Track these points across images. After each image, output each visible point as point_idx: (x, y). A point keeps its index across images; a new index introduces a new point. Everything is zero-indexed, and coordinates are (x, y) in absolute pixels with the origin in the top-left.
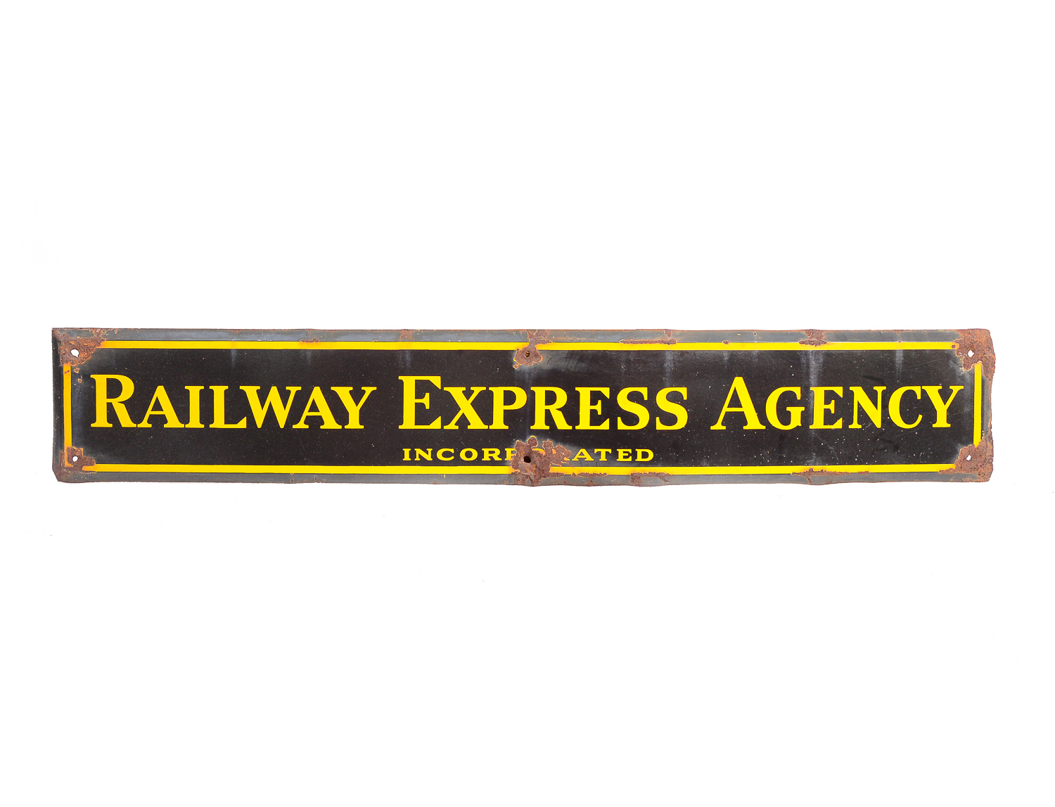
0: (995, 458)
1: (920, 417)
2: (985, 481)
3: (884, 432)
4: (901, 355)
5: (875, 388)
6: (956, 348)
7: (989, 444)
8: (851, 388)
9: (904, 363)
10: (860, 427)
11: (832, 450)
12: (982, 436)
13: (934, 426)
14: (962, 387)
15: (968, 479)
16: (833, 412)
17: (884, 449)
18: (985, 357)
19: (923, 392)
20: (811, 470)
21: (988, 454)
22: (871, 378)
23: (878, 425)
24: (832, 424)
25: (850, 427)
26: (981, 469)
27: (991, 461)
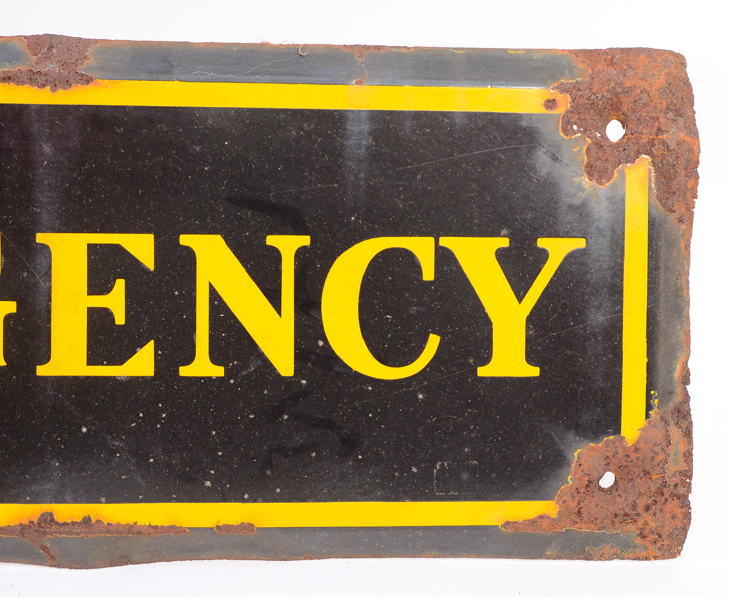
0: (696, 482)
1: (433, 342)
2: (663, 557)
3: (306, 393)
4: (366, 127)
5: (272, 240)
6: (561, 110)
7: (676, 434)
8: (185, 240)
9: (375, 157)
10: (218, 371)
11: (118, 450)
12: (649, 407)
13: (483, 372)
14: (579, 243)
15: (607, 549)
16: (120, 319)
17: (304, 449)
18: (664, 143)
19: (444, 257)
20: (48, 519)
21: (671, 468)
22: (260, 206)
23: (285, 365)
24: (120, 359)
25: (185, 371)
26: (647, 517)
27: (681, 490)
